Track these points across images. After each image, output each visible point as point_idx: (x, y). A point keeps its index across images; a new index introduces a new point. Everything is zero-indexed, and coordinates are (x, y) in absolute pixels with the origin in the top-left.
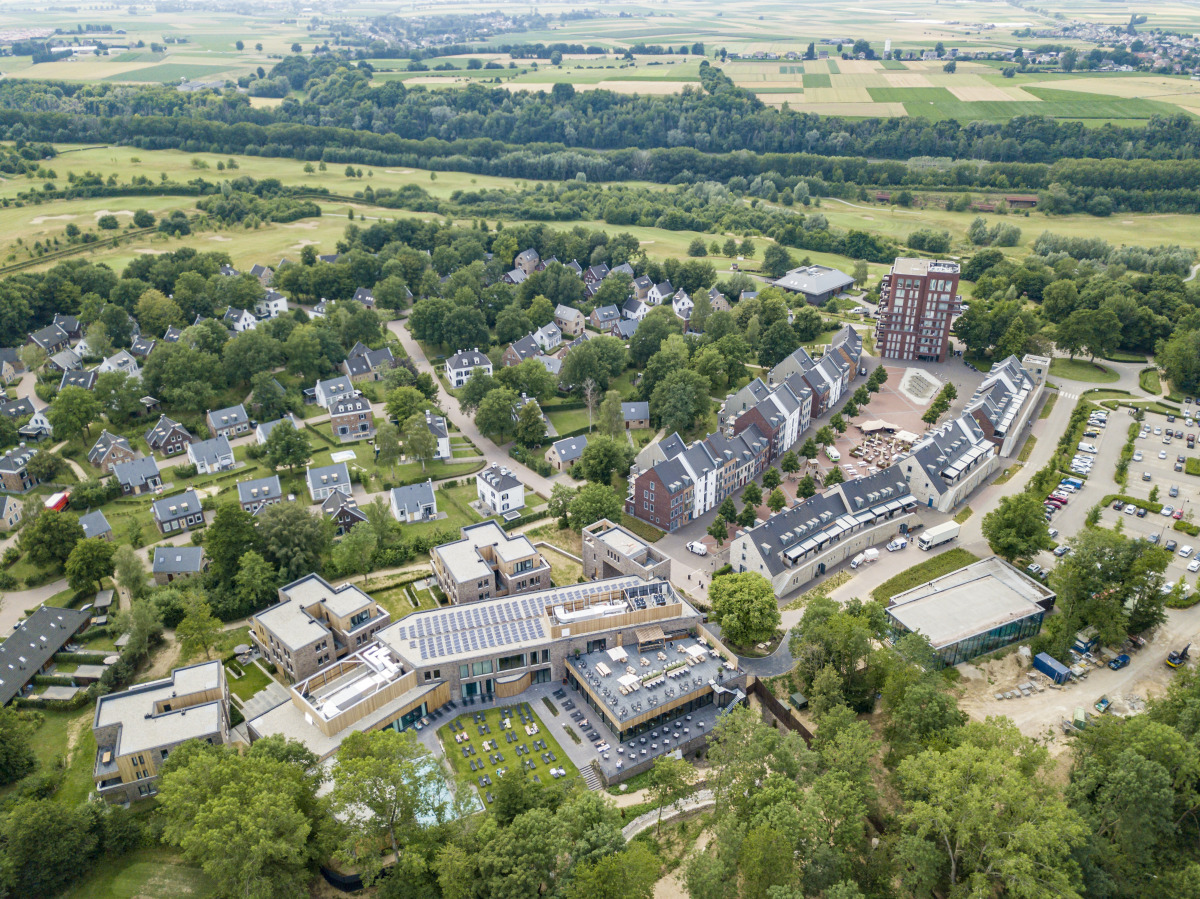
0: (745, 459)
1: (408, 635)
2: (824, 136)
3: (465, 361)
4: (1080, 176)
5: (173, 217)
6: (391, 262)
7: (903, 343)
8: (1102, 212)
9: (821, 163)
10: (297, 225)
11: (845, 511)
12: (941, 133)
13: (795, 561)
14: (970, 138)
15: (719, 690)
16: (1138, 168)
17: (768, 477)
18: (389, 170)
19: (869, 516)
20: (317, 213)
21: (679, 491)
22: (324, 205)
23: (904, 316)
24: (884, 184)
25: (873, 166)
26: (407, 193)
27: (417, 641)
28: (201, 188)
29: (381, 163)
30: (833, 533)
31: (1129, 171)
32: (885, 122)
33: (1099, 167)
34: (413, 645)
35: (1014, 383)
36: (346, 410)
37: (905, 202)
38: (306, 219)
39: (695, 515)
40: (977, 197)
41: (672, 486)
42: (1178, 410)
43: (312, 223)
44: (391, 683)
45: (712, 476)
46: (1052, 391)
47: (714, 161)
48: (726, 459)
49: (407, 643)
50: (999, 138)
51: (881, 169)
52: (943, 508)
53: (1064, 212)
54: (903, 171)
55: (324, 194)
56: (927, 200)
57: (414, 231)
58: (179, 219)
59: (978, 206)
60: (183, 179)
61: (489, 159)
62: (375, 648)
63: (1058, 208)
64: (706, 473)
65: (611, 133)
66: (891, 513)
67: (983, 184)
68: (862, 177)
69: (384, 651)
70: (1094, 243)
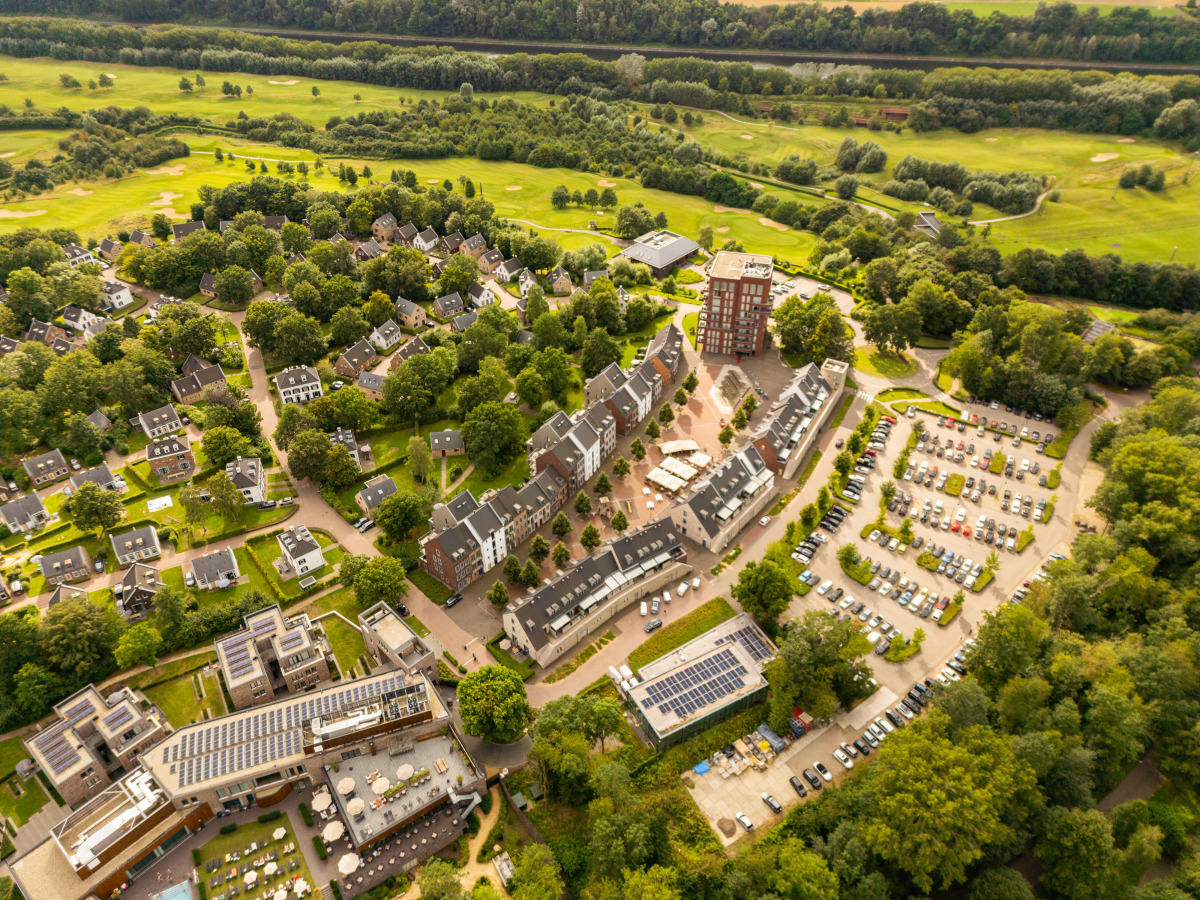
0: (539, 505)
1: (170, 758)
2: (721, 26)
3: (292, 380)
4: (953, 87)
5: (27, 167)
6: (235, 244)
7: (721, 339)
8: (969, 128)
9: (708, 69)
10: (163, 171)
11: (617, 568)
12: (835, 22)
13: (560, 631)
14: (863, 27)
15: (455, 799)
16: (1006, 80)
17: (556, 526)
18: (274, 81)
19: (638, 572)
20: (185, 152)
21: (463, 557)
22: (190, 140)
23: (721, 314)
24: (768, 94)
25: (758, 73)
26: (280, 124)
27: (178, 764)
28: (66, 121)
29: (264, 70)
30: (599, 596)
31: (998, 83)
32: (781, 11)
33: (969, 78)
34: (173, 770)
35: (808, 397)
36: (163, 453)
37: (785, 116)
38: (172, 162)
39: (486, 569)
40: (855, 110)
41: (455, 555)
42: (958, 412)
43: (179, 167)
44: (146, 818)
45: (500, 535)
46: (850, 391)
47: (601, 69)
48: (515, 513)
49: (168, 767)
50: (891, 28)
51: (763, 76)
52: (714, 549)
53: (932, 128)
54: (786, 79)
55: (193, 125)
56: (808, 112)
57: (270, 192)
58: (35, 169)
59: (855, 120)
60: (49, 104)
61: (375, 61)
62: (138, 773)
63: (925, 126)
64: (493, 535)
65: (510, 22)
66: (660, 565)
67: (862, 94)
68: (746, 86)
69: (147, 776)
70: (953, 169)
